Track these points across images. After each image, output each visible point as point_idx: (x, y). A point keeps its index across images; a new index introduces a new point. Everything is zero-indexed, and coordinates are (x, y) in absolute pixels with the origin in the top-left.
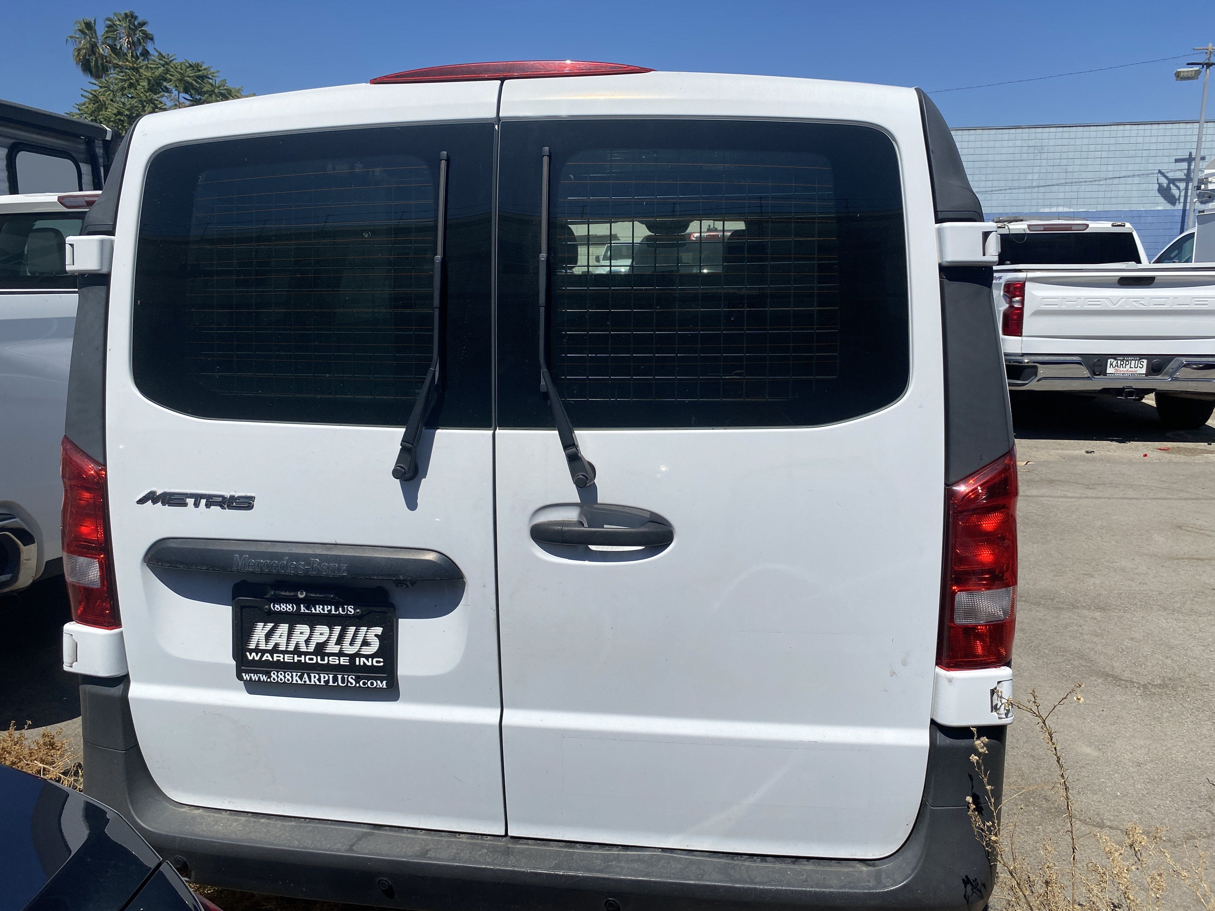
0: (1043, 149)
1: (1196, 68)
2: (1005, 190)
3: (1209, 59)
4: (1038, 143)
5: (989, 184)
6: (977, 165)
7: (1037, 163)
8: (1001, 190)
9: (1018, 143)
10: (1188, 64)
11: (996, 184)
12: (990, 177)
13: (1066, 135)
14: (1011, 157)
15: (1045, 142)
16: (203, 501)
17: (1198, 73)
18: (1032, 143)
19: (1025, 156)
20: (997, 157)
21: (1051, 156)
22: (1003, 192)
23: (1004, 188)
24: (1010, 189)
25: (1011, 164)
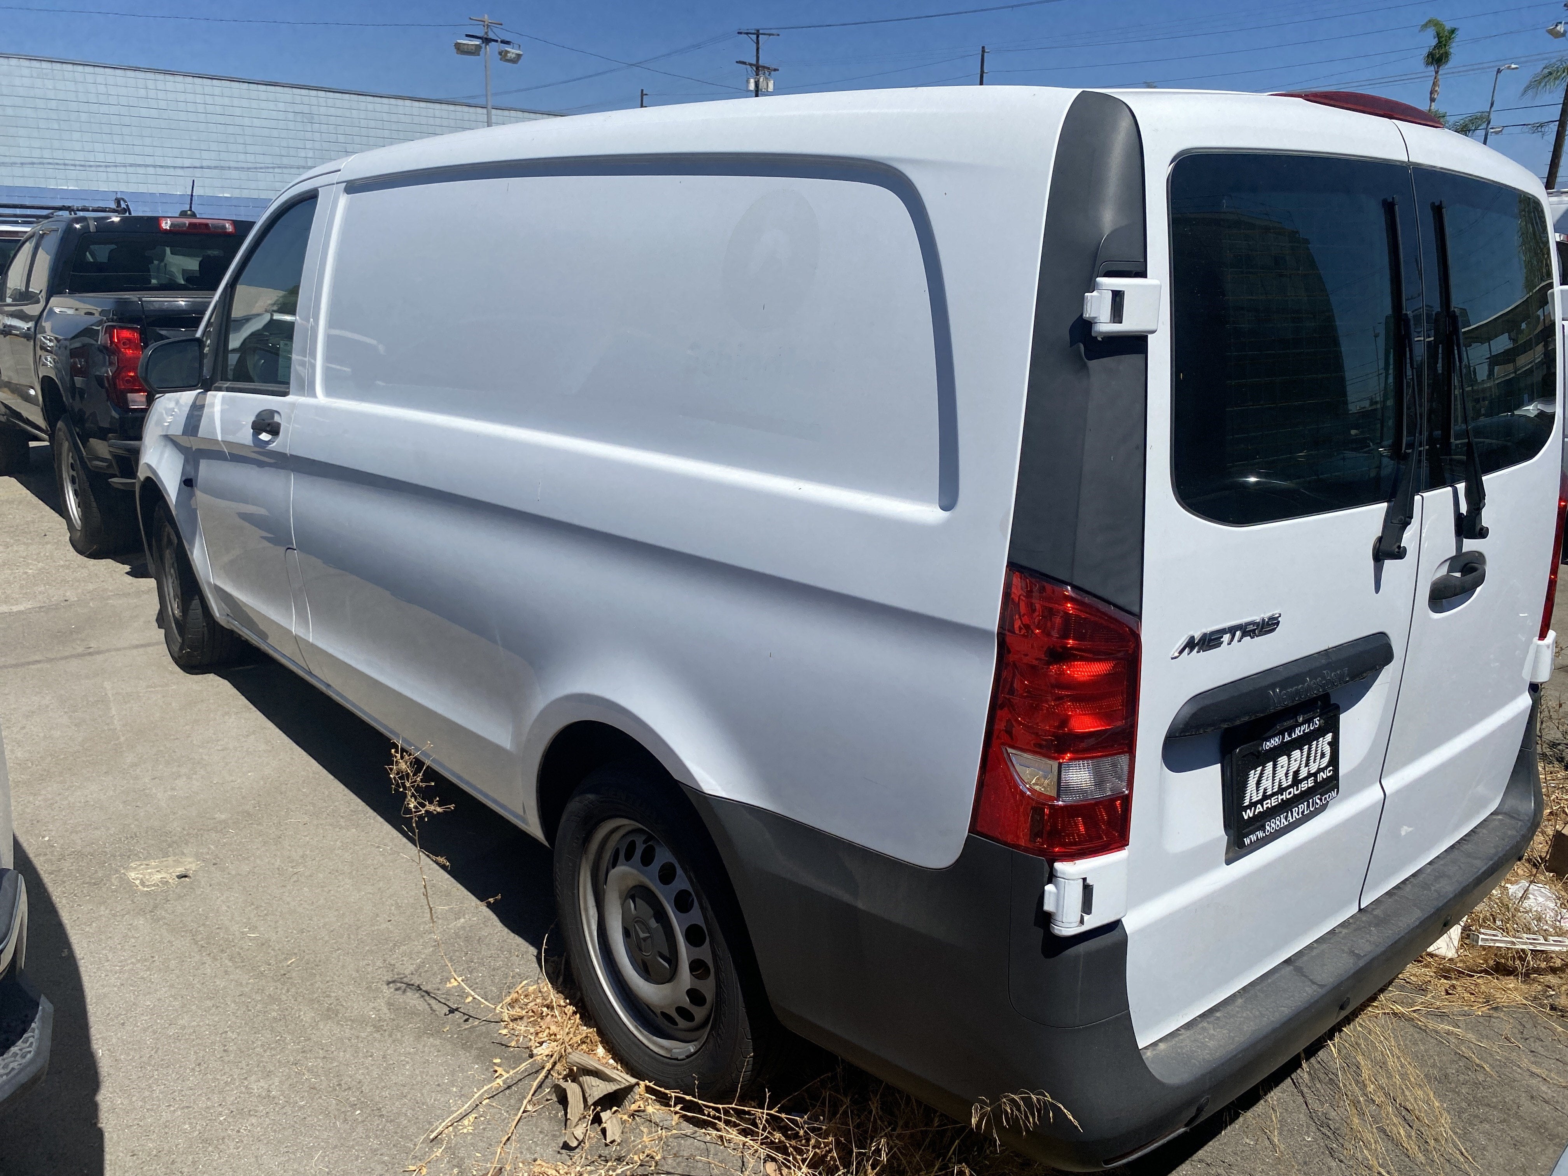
0: (313, 118)
1: (477, 42)
2: (273, 168)
3: (486, 33)
4: (306, 109)
5: (250, 158)
6: (230, 129)
7: (309, 135)
8: (268, 168)
9: (281, 106)
10: (467, 36)
11: (260, 158)
12: (250, 149)
13: (339, 103)
14: (273, 124)
15: (315, 110)
16: (1238, 633)
17: (478, 47)
18: (298, 108)
19: (291, 125)
20: (257, 122)
21: (324, 128)
22: (271, 170)
23: (272, 165)
24: (279, 167)
25: (275, 133)
